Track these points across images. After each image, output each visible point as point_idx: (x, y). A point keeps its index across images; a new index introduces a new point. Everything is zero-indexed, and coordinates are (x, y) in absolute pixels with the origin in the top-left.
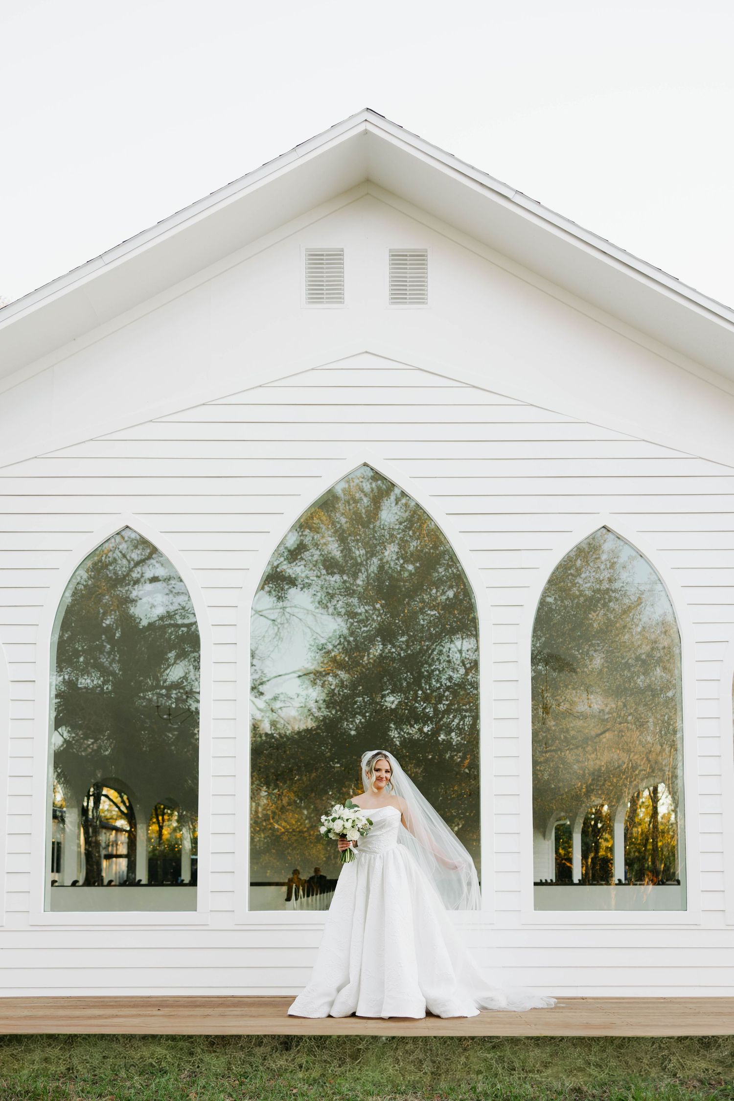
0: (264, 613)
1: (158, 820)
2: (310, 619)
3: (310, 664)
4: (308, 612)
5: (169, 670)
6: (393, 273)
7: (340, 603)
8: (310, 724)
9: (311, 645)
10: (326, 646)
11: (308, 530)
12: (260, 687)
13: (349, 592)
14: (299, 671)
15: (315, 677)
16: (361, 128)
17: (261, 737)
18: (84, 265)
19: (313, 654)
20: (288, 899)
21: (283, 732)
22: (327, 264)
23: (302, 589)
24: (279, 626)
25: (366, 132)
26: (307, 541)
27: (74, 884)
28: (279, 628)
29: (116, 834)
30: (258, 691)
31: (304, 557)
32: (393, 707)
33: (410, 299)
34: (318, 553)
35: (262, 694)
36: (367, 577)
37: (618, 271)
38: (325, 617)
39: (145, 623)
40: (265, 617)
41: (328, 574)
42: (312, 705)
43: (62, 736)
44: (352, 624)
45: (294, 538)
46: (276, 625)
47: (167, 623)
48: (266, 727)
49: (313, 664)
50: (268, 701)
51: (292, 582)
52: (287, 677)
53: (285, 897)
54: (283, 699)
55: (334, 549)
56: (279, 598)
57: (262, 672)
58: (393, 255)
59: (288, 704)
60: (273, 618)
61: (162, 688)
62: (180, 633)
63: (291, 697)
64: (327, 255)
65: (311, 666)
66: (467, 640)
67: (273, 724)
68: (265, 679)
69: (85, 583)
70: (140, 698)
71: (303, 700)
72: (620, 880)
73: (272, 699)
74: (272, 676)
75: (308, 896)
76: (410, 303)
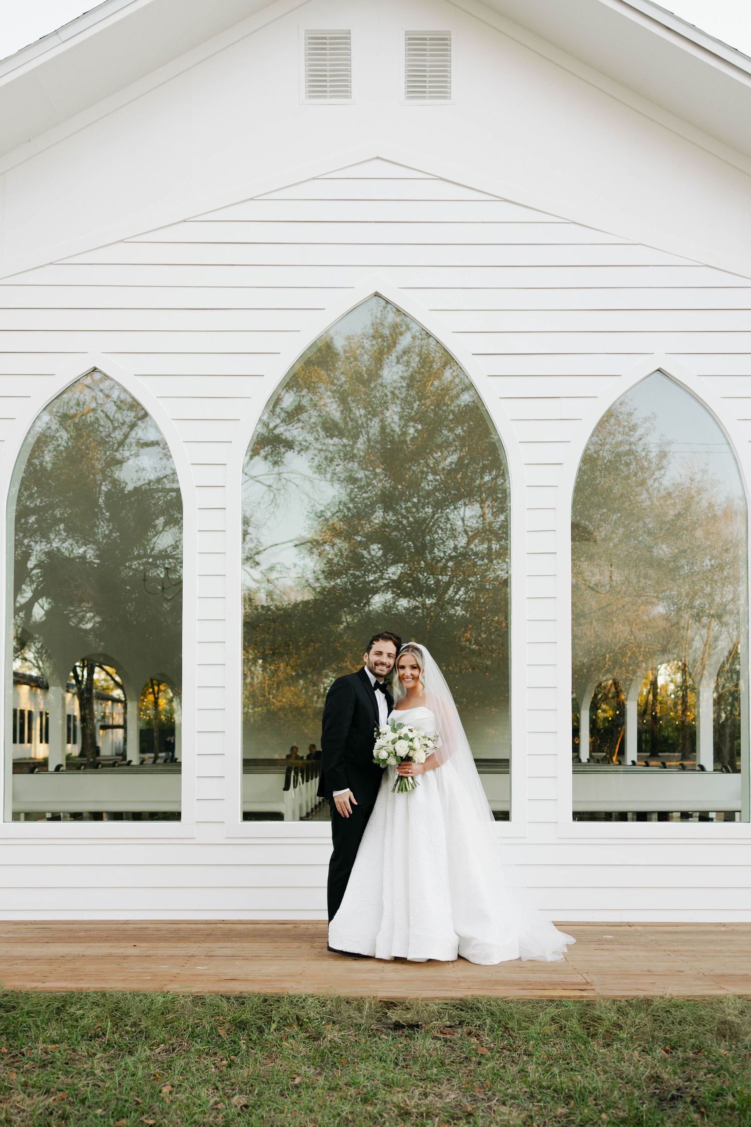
0: (260, 479)
1: (153, 689)
2: (307, 486)
3: (307, 532)
4: (305, 477)
5: (156, 538)
6: (409, 60)
7: (340, 468)
8: (308, 596)
9: (308, 512)
10: (324, 514)
11: (306, 390)
12: (256, 556)
13: (349, 456)
14: (295, 540)
15: (314, 545)
17: (257, 609)
18: (36, 43)
19: (310, 522)
20: (287, 788)
21: (278, 604)
22: (331, 49)
23: (299, 452)
24: (275, 491)
26: (305, 402)
27: (58, 768)
28: (275, 495)
29: (112, 704)
30: (254, 561)
31: (302, 419)
32: (395, 578)
33: (430, 92)
34: (315, 413)
35: (258, 564)
36: (369, 440)
37: (685, 53)
38: (323, 483)
39: (130, 487)
40: (260, 482)
41: (327, 436)
42: (310, 576)
43: (43, 608)
44: (352, 491)
45: (291, 399)
46: (272, 491)
47: (155, 487)
48: (262, 599)
49: (310, 532)
50: (263, 571)
51: (289, 445)
52: (284, 546)
53: (283, 786)
54: (279, 569)
55: (334, 410)
56: (275, 463)
57: (258, 541)
58: (410, 39)
59: (285, 575)
60: (268, 484)
61: (150, 556)
62: (169, 498)
63: (288, 567)
64: (331, 38)
65: (309, 535)
66: (469, 506)
67: (270, 594)
68: (261, 549)
69: (66, 445)
70: (126, 567)
71: (300, 571)
72: (633, 762)
73: (268, 569)
74: (268, 546)
75: (307, 781)
76: (430, 97)
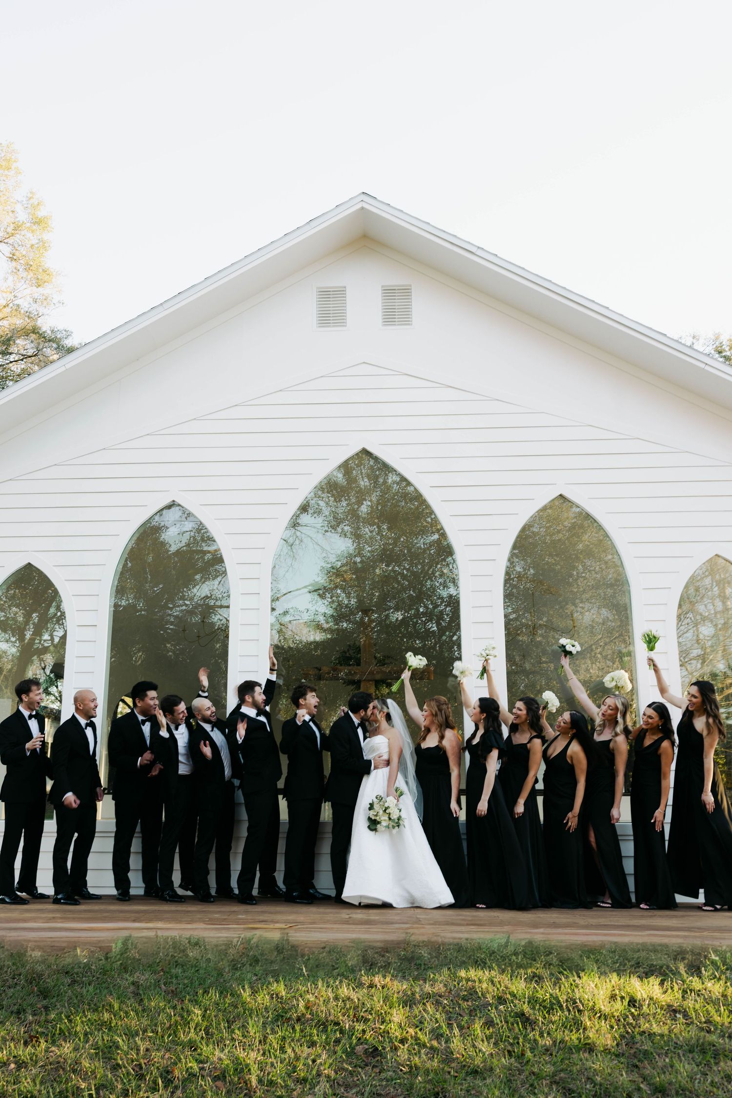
6: (384, 303)
16: (359, 206)
22: (333, 297)
25: (362, 208)
33: (398, 321)
58: (385, 290)
64: (333, 291)
76: (398, 325)
